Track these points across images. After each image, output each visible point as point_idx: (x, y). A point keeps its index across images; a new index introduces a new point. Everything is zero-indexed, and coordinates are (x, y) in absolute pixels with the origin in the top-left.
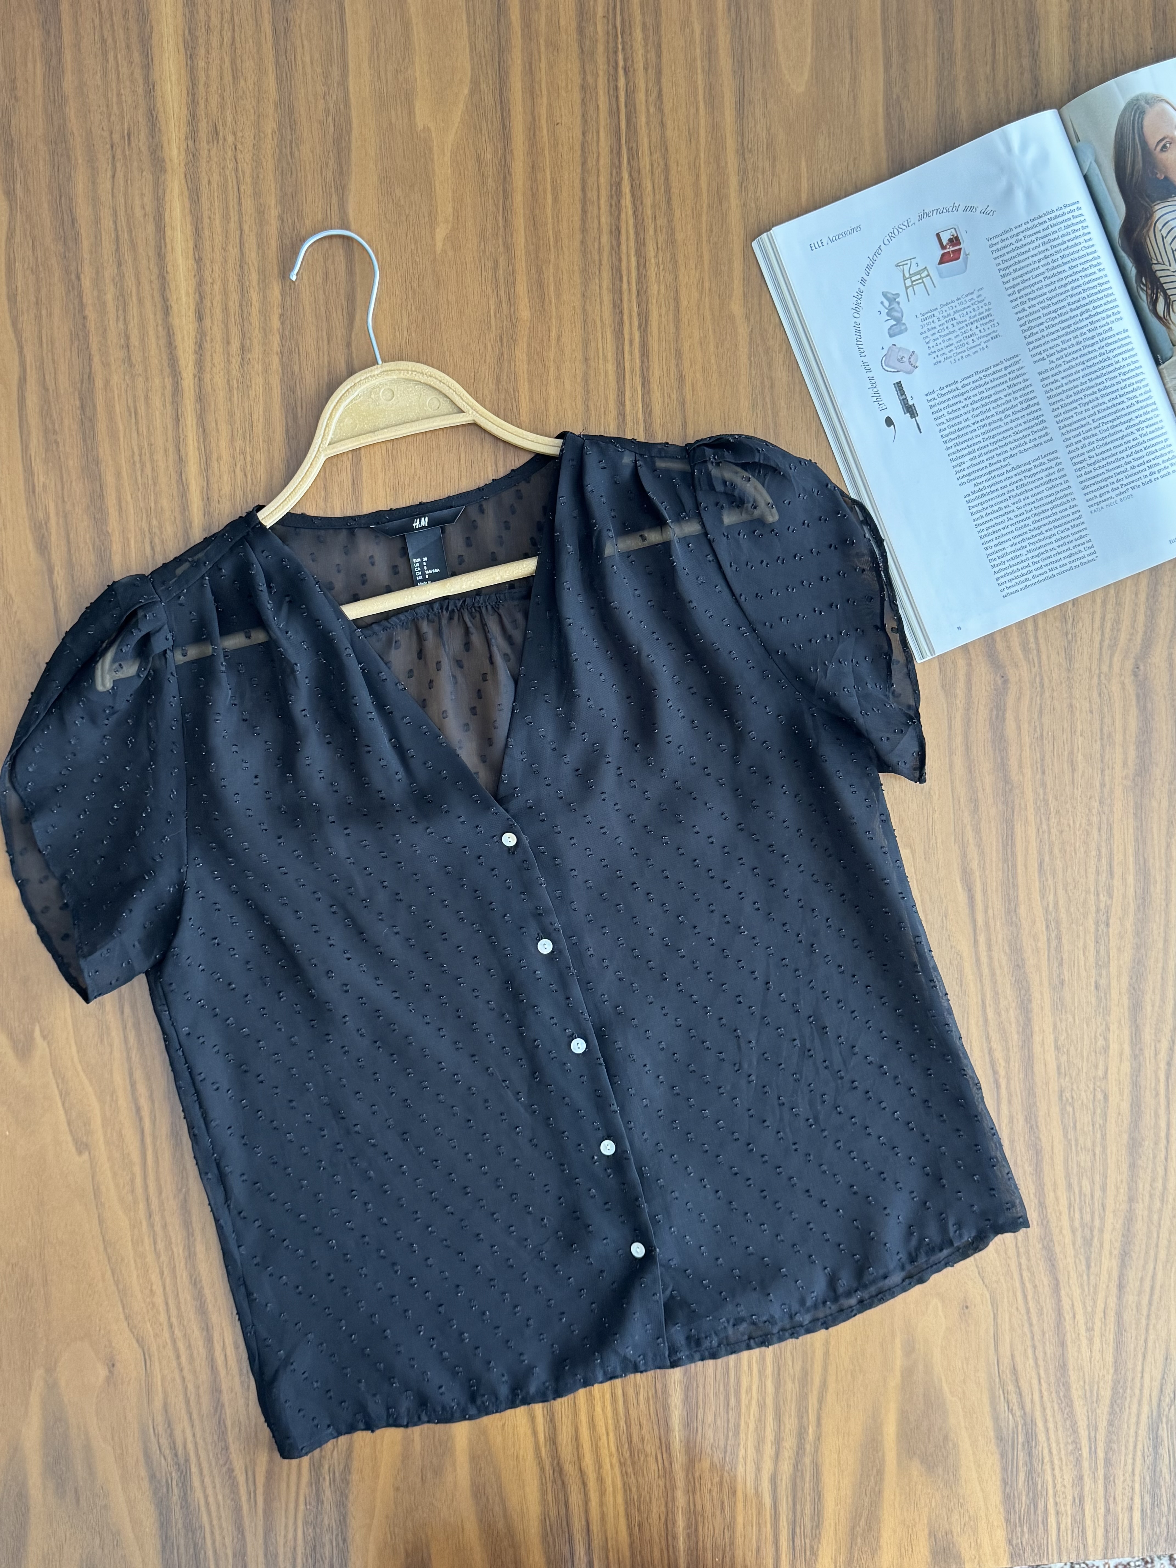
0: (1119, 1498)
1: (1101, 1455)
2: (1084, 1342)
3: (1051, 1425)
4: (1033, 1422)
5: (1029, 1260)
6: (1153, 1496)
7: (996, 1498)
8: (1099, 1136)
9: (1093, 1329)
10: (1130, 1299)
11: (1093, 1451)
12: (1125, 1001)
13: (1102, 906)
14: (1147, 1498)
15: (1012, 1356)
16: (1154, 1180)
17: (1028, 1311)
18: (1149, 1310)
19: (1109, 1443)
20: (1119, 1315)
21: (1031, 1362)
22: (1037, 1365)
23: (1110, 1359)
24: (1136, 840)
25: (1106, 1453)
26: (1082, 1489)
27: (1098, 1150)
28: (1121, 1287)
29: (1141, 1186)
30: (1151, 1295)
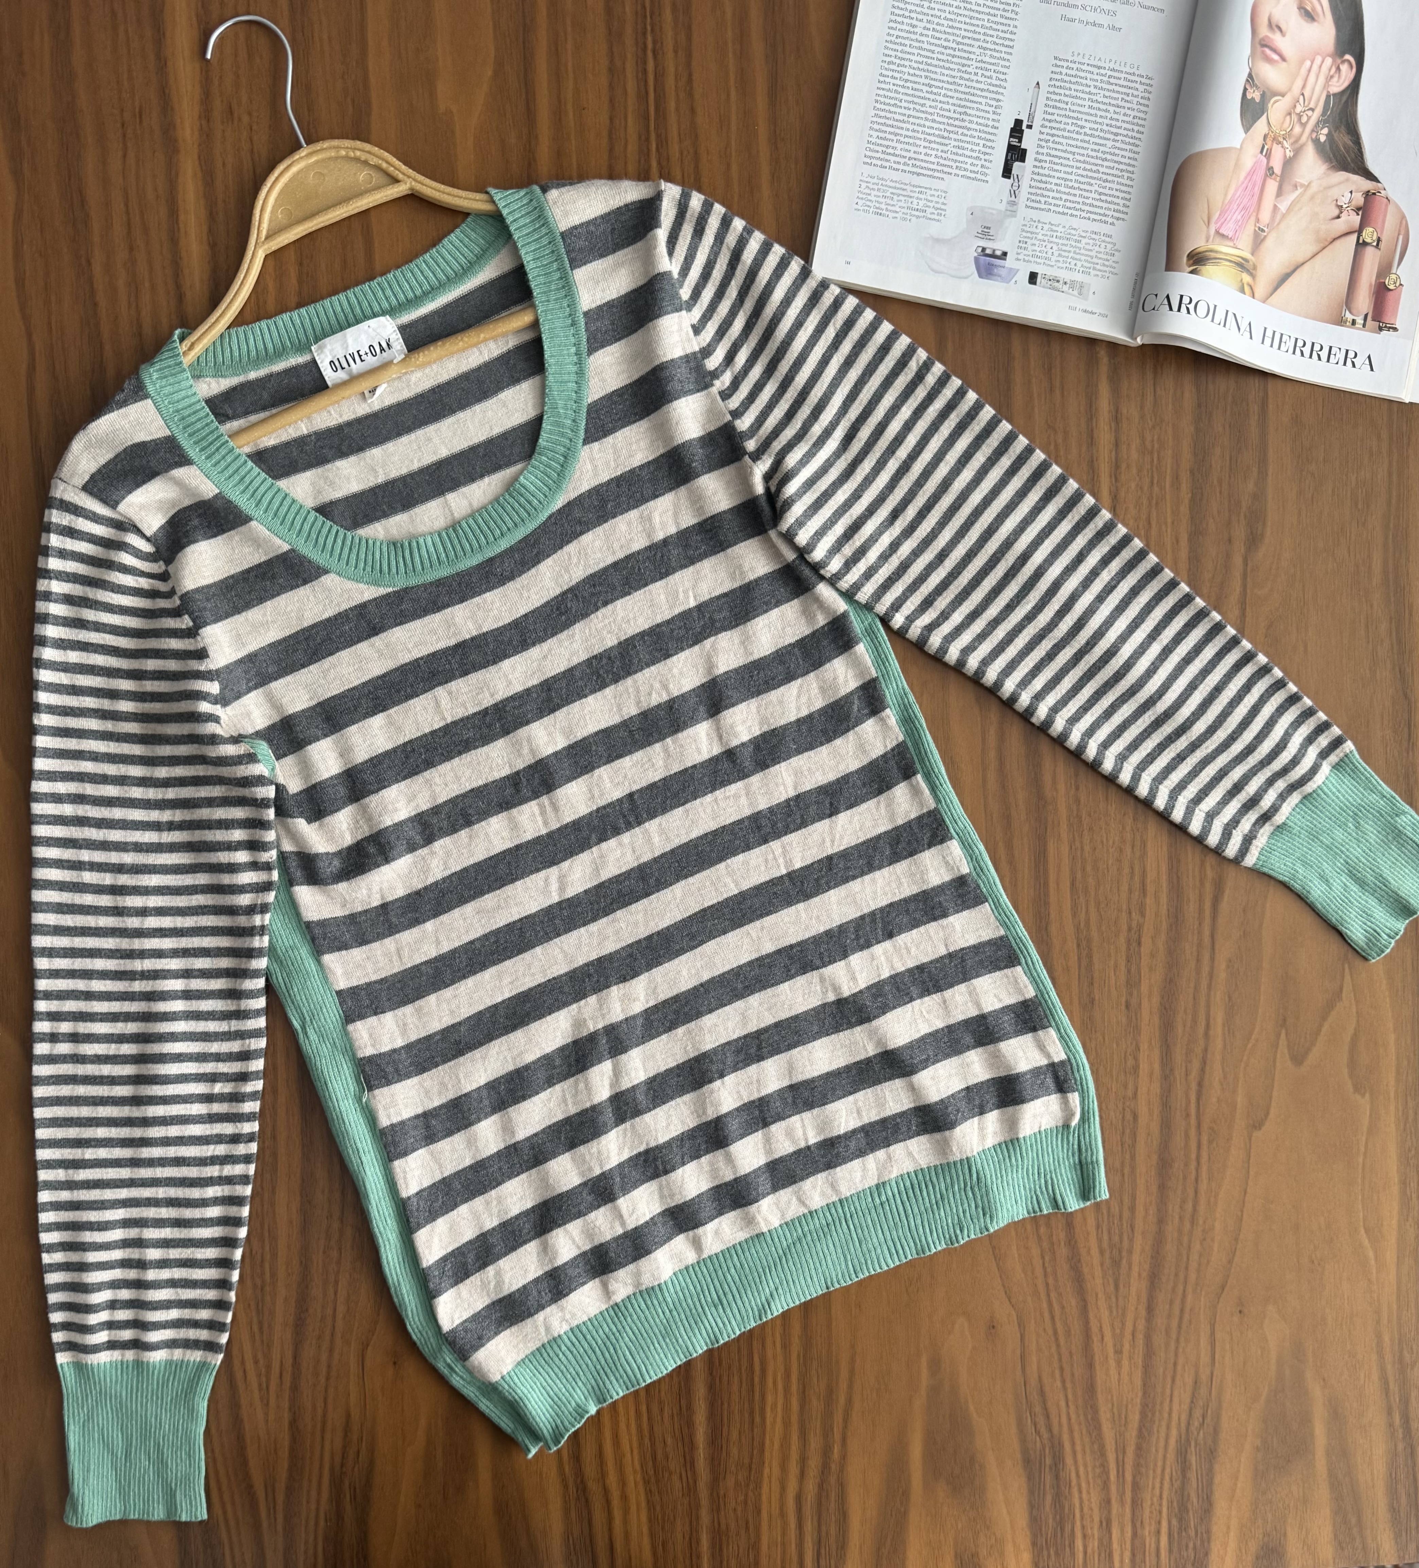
0: (1146, 1521)
1: (1129, 1478)
2: (1112, 1363)
3: (1078, 1448)
4: (1061, 1445)
5: (1056, 1280)
6: (1180, 1520)
7: (1022, 1521)
8: (1128, 1156)
9: (1121, 1352)
10: (1160, 1321)
11: (1121, 1474)
12: (1156, 1020)
13: (1134, 924)
14: (1175, 1522)
15: (1040, 1377)
16: (1184, 1201)
17: (1055, 1333)
18: (1179, 1333)
19: (1137, 1466)
20: (1148, 1338)
21: (1059, 1383)
22: (1065, 1388)
23: (1138, 1382)
24: (1170, 858)
25: (1134, 1477)
26: (1109, 1512)
27: (1127, 1171)
28: (1150, 1310)
29: (1170, 1208)
30: (1181, 1318)
